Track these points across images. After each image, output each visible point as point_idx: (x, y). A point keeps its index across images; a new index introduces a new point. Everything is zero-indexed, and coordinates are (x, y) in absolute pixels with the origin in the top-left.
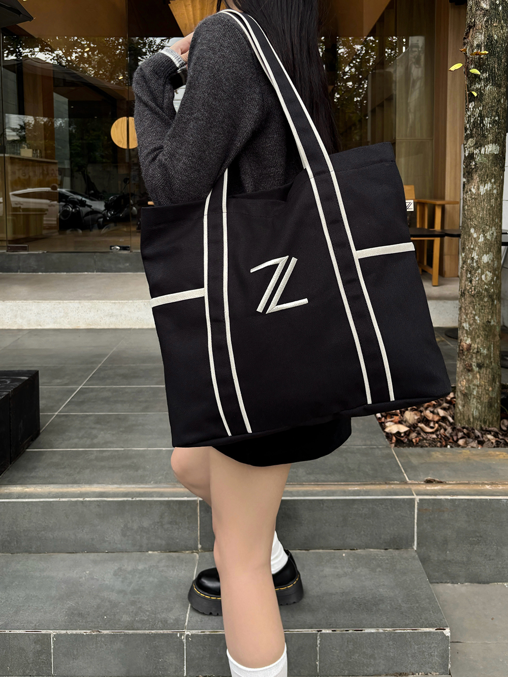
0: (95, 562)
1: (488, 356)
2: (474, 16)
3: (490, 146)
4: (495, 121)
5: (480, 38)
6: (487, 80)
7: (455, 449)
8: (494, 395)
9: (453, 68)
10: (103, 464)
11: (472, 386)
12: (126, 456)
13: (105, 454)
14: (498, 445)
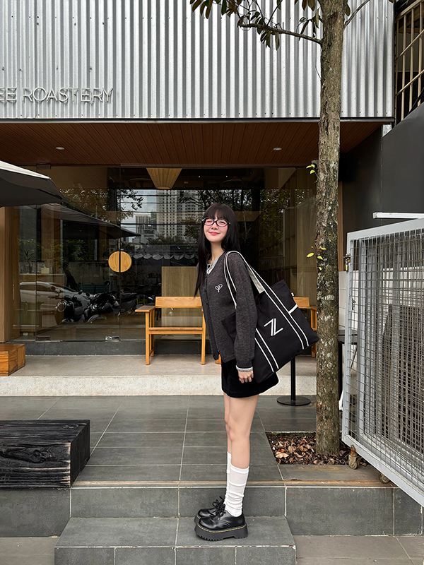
1: (331, 412)
2: (319, 229)
3: (329, 296)
4: (331, 283)
5: (323, 240)
6: (326, 262)
7: (313, 466)
8: (335, 435)
9: (308, 256)
11: (323, 430)
14: (335, 464)
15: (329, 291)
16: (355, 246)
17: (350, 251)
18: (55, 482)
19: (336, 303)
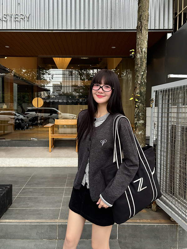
2: (137, 85)
3: (141, 121)
4: (142, 114)
5: (138, 91)
6: (140, 103)
9: (130, 99)
10: (31, 213)
13: (31, 210)
15: (141, 118)
16: (156, 94)
19: (144, 125)
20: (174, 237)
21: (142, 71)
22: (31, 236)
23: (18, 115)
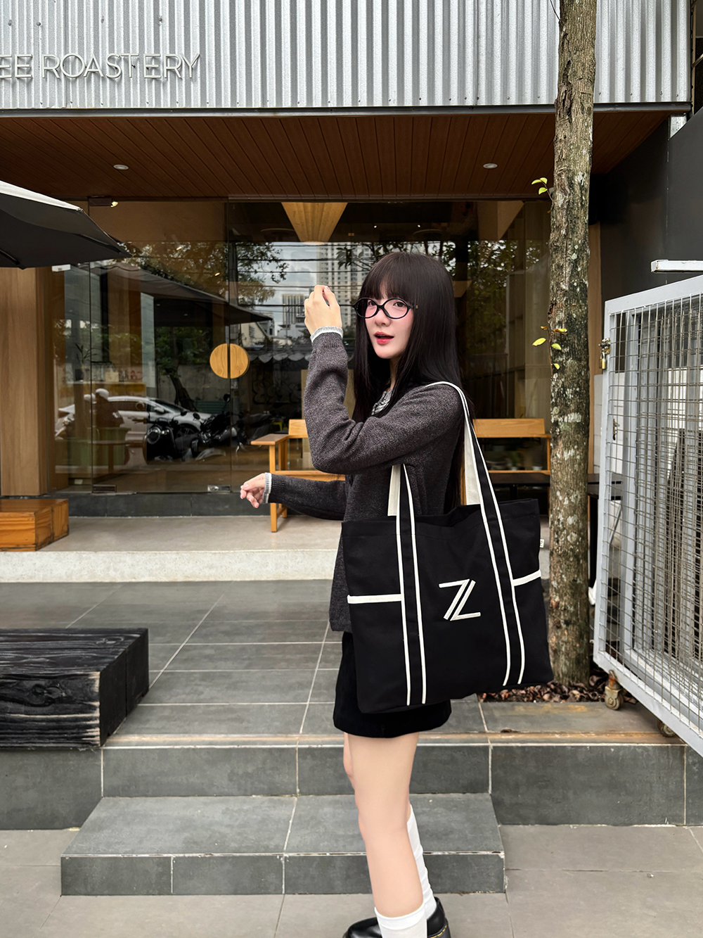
0: (205, 804)
1: (575, 614)
2: (556, 295)
3: (573, 415)
4: (576, 392)
5: (561, 316)
6: (568, 354)
7: (541, 704)
8: (582, 652)
9: (536, 344)
10: (210, 717)
11: (561, 643)
12: (230, 710)
13: (211, 709)
14: (581, 699)
15: (572, 406)
16: (618, 325)
17: (610, 334)
18: (72, 738)
19: (584, 428)
20: (672, 787)
21: (574, 250)
22: (214, 786)
23: (161, 408)
